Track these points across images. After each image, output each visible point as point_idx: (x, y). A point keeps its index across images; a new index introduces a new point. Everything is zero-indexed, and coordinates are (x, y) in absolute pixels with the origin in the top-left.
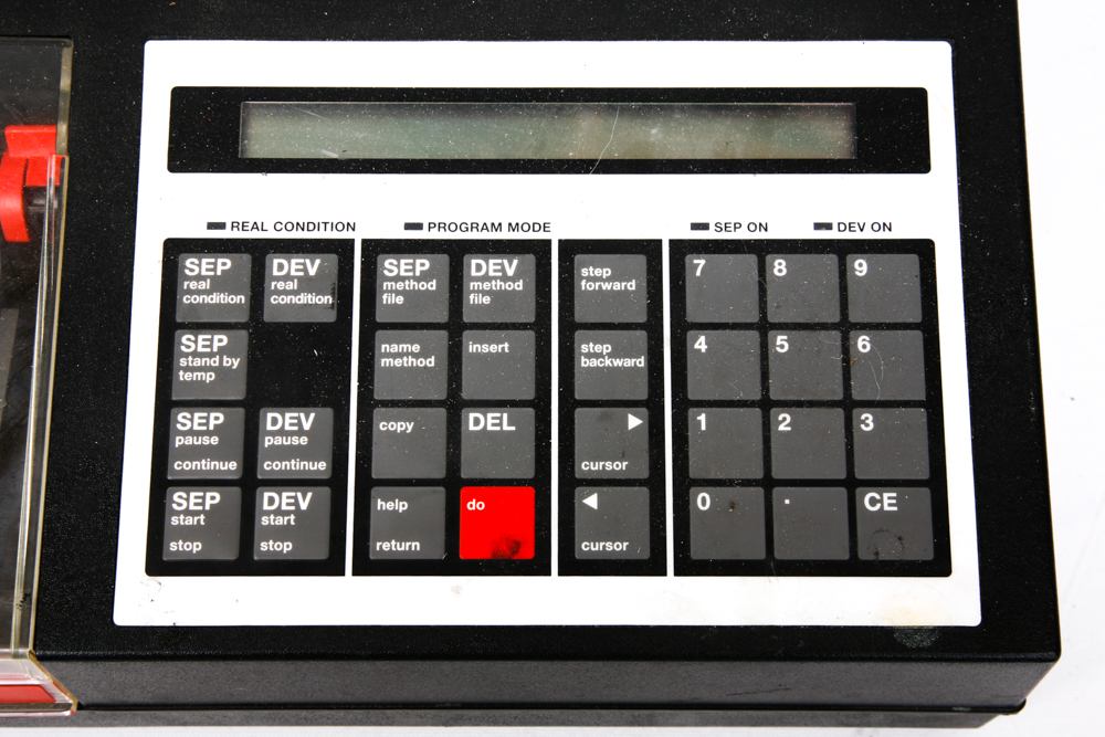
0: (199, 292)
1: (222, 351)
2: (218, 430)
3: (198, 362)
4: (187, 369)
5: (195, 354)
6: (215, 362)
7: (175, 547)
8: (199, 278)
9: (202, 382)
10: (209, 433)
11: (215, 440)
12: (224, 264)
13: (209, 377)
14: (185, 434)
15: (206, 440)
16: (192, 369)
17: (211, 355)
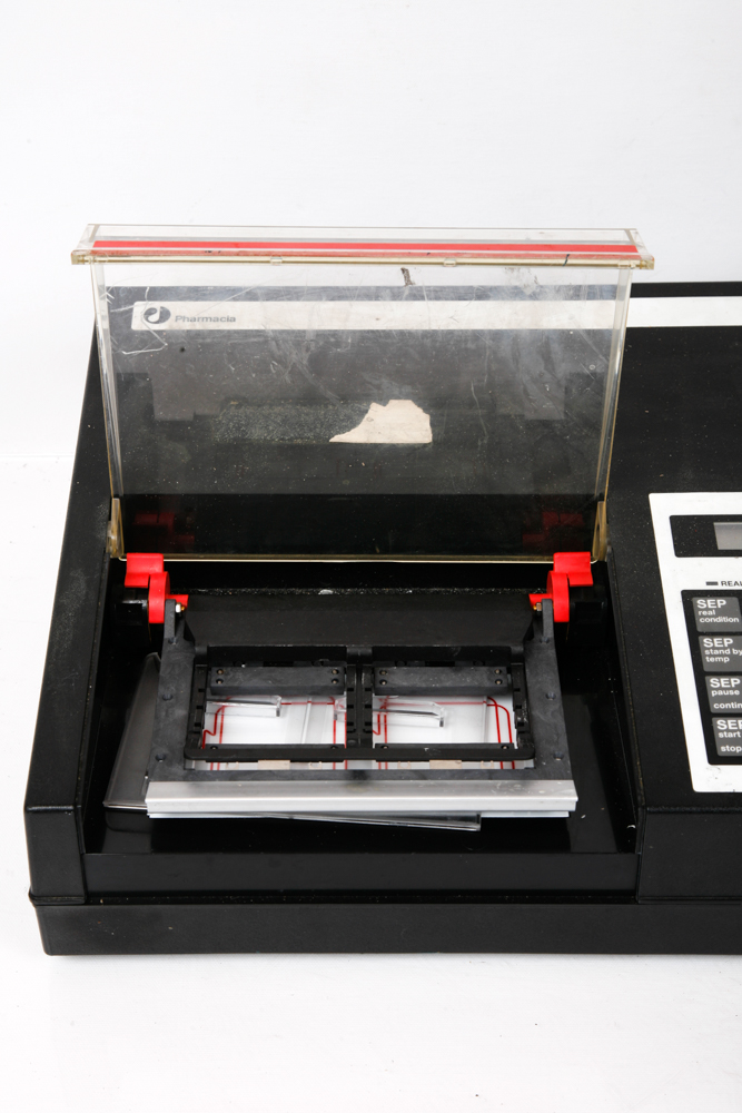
0: (710, 617)
1: (730, 646)
2: (737, 687)
3: (716, 652)
4: (710, 656)
5: (714, 648)
6: (728, 652)
7: (724, 749)
8: (707, 609)
9: (722, 663)
10: (731, 688)
11: (737, 693)
12: (721, 602)
13: (726, 660)
14: (717, 689)
15: (731, 693)
16: (715, 656)
17: (724, 648)
